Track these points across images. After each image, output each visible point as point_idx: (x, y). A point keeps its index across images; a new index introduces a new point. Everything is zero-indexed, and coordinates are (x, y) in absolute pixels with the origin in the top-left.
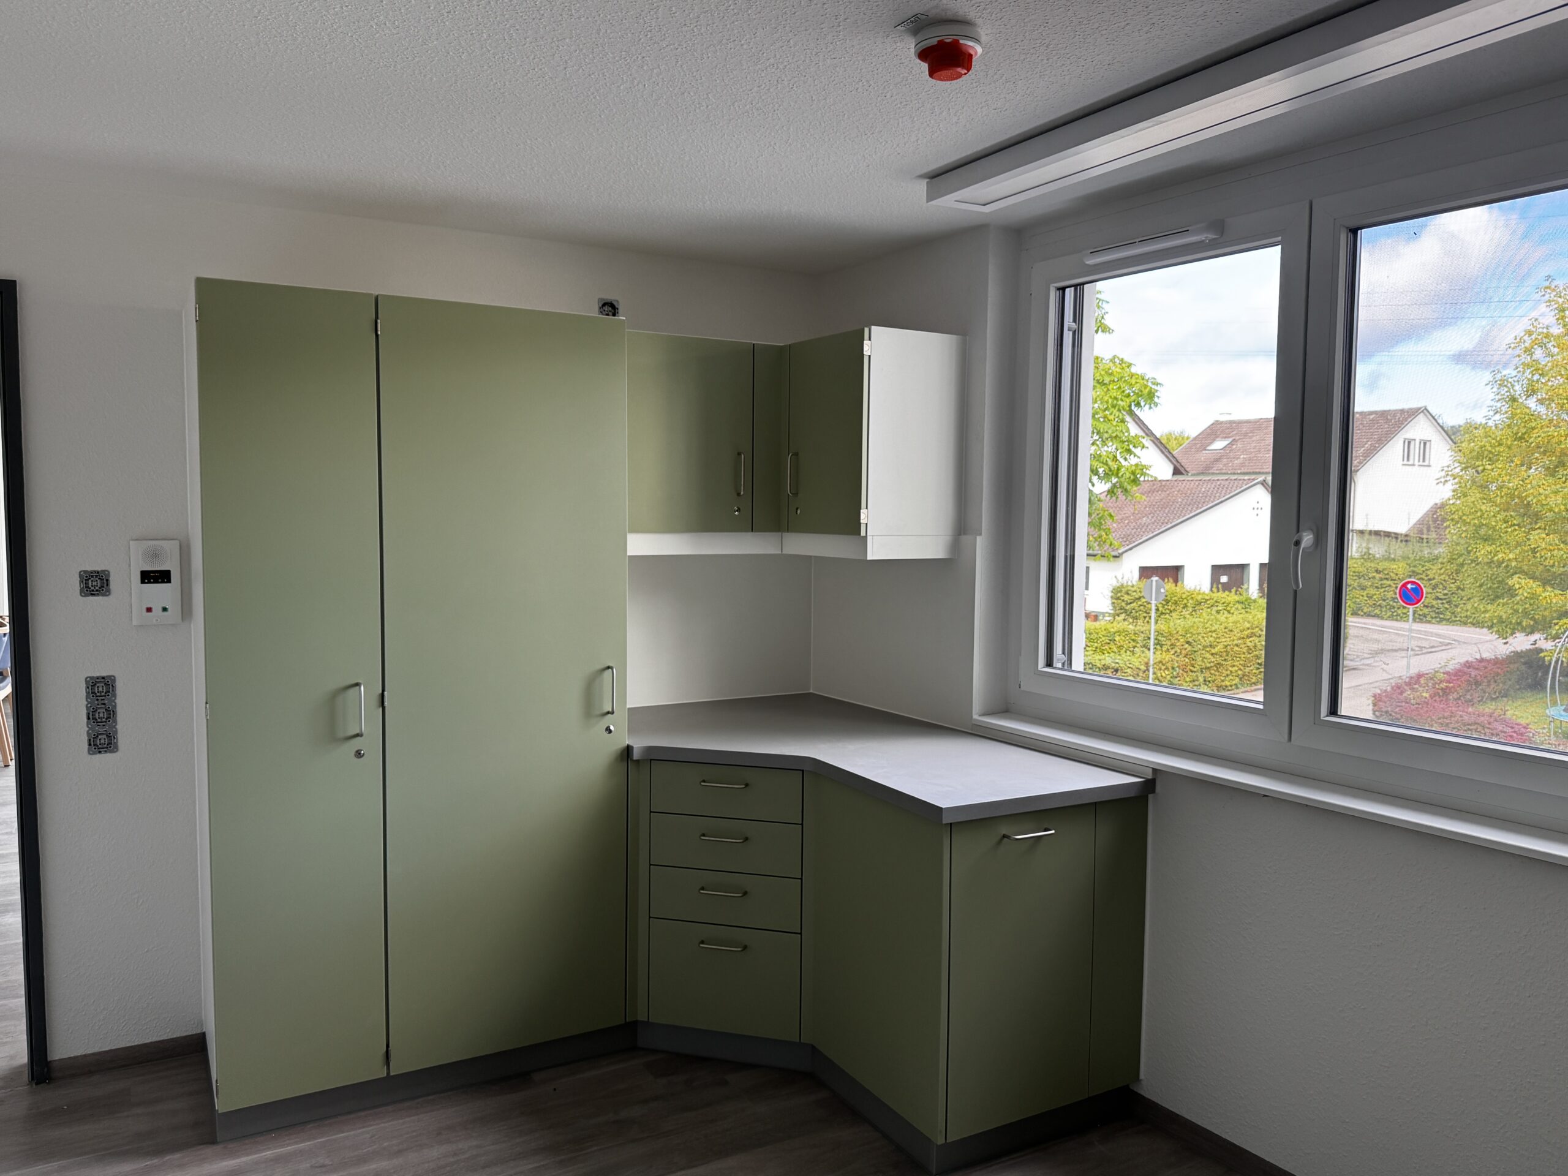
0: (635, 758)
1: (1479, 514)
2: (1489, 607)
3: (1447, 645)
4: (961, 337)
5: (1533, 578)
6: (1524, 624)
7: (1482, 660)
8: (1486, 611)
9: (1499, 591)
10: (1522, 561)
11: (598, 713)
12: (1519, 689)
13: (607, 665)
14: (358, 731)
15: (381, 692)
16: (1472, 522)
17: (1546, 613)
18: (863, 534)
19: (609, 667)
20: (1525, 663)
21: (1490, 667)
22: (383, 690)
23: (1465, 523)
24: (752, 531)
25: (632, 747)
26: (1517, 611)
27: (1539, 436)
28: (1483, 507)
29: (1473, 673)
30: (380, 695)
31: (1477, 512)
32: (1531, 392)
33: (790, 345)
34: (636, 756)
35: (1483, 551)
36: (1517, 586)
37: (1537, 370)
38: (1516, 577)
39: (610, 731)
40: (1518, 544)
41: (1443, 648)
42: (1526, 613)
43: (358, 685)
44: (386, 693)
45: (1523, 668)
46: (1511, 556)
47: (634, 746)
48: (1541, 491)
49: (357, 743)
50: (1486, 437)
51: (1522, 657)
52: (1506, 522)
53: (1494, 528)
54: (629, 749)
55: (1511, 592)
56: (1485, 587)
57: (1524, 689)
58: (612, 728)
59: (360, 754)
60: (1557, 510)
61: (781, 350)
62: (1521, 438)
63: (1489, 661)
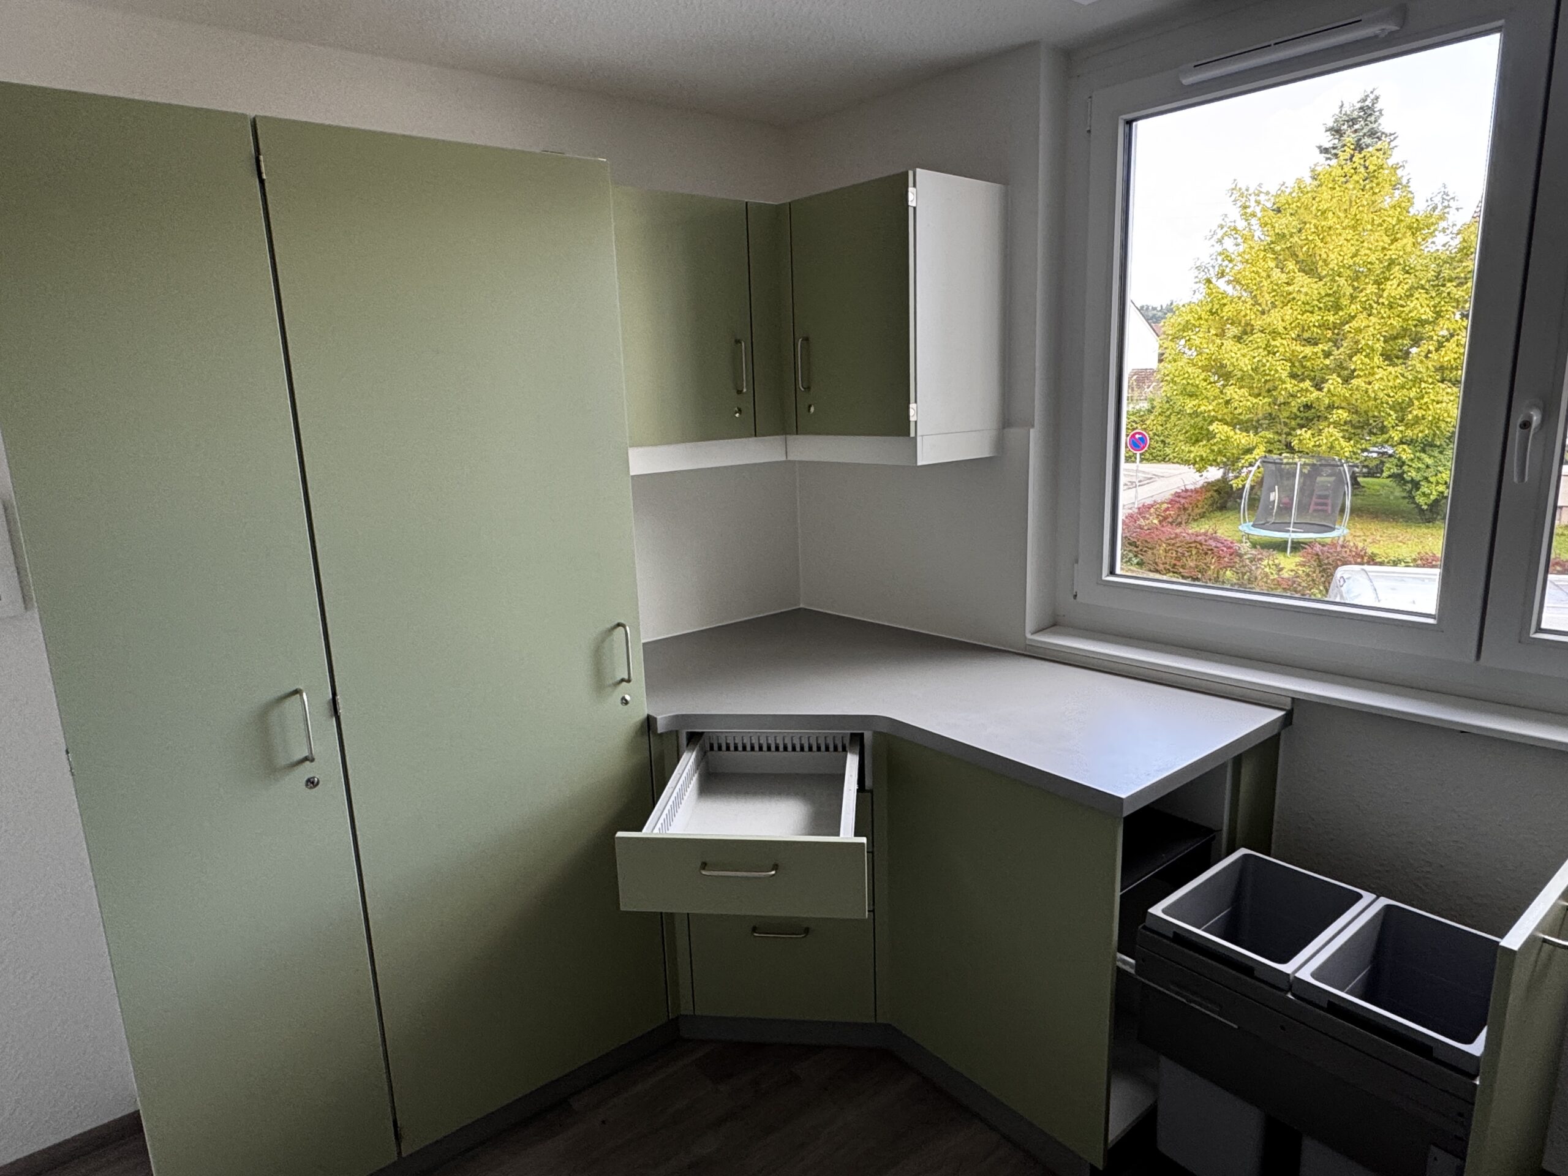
0: (660, 731)
1: (1186, 375)
2: (1192, 448)
3: (1150, 479)
4: (1002, 186)
5: (1227, 423)
6: (1219, 460)
7: (1186, 491)
8: (1190, 452)
9: (1200, 434)
10: (1217, 412)
11: (611, 682)
12: (1211, 511)
13: (616, 622)
14: (306, 753)
15: (331, 696)
16: (1182, 382)
17: (1235, 451)
18: (912, 434)
19: (619, 625)
20: (1216, 491)
21: (1194, 495)
22: (334, 694)
23: (1175, 383)
24: (756, 436)
25: (655, 719)
26: (1213, 451)
27: (1230, 311)
28: (1190, 370)
29: (1183, 501)
30: (329, 702)
31: (1184, 374)
32: (1222, 274)
33: (790, 204)
34: (661, 729)
35: (1190, 405)
36: (1216, 431)
37: (1227, 256)
38: (1215, 424)
39: (626, 702)
40: (1215, 398)
41: (1148, 481)
42: (1220, 452)
43: (297, 692)
44: (338, 697)
45: (1215, 494)
46: (1211, 408)
47: (659, 717)
48: (1233, 355)
49: (307, 771)
50: (1190, 313)
51: (1214, 486)
52: (1205, 380)
53: (1197, 386)
54: (649, 723)
55: (1210, 436)
56: (1189, 434)
57: (1215, 510)
58: (628, 697)
59: (313, 783)
60: (1245, 369)
61: (778, 209)
62: (1216, 313)
63: (1192, 491)
